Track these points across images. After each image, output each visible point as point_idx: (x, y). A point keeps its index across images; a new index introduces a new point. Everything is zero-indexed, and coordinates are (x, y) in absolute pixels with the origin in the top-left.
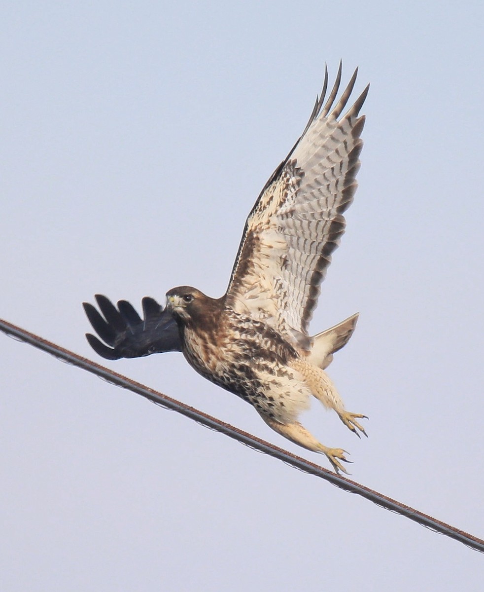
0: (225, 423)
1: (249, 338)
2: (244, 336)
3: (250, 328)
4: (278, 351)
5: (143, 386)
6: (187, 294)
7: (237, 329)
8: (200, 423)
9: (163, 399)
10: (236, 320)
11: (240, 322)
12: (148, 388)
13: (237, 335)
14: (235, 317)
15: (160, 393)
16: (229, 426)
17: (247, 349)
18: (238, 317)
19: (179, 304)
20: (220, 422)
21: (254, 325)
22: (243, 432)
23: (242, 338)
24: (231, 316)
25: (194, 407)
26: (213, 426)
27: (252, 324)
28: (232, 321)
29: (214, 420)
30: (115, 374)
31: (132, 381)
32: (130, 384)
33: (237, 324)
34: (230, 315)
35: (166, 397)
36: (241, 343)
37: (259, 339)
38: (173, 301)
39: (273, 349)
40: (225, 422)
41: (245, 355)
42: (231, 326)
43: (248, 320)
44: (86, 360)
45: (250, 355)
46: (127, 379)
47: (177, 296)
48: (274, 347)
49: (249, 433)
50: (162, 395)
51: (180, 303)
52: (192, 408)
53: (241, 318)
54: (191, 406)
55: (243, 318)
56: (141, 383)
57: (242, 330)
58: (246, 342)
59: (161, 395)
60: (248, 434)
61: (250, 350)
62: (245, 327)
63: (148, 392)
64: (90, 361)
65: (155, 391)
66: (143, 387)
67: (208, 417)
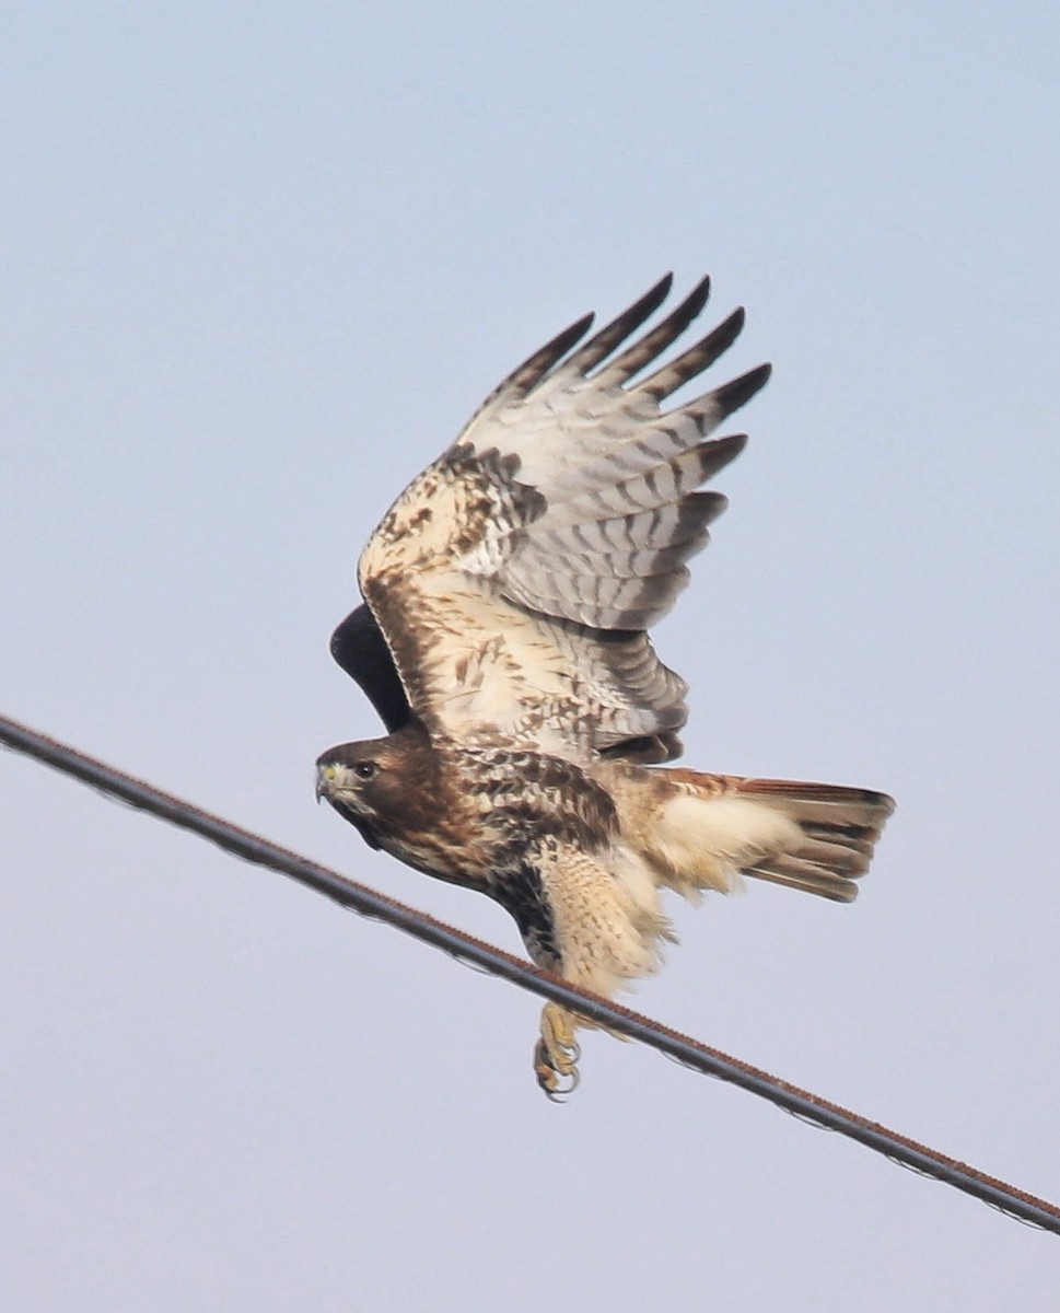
0: (953, 1161)
1: (513, 799)
2: (499, 801)
3: (510, 776)
4: (581, 811)
5: (766, 1075)
6: (363, 760)
7: (481, 788)
8: (895, 1159)
9: (810, 1103)
10: (475, 767)
11: (486, 768)
12: (778, 1080)
13: (485, 803)
14: (471, 763)
15: (804, 1092)
16: (962, 1167)
17: (515, 827)
18: (477, 758)
19: (345, 784)
20: (942, 1159)
21: (516, 767)
22: (995, 1180)
23: (496, 805)
24: (462, 762)
25: (882, 1125)
26: (924, 1167)
27: (512, 764)
28: (467, 774)
29: (929, 1153)
30: (702, 1047)
31: (741, 1062)
32: (736, 1071)
33: (478, 777)
34: (458, 760)
35: (818, 1101)
36: (499, 818)
37: (533, 795)
38: (332, 778)
39: (570, 807)
40: (952, 1158)
41: (511, 843)
42: (467, 786)
43: (501, 758)
44: (636, 1016)
45: (524, 838)
46: (730, 1058)
47: (341, 763)
48: (570, 802)
49: (1009, 1184)
50: (809, 1095)
51: (349, 781)
52: (877, 1125)
53: (484, 758)
54: (875, 1121)
55: (488, 759)
56: (762, 1068)
57: (493, 788)
58: (510, 810)
59: (806, 1096)
60: (1005, 1185)
61: (521, 826)
62: (498, 778)
63: (778, 1089)
64: (644, 1018)
65: (792, 1087)
66: (766, 1077)
67: (914, 1145)
